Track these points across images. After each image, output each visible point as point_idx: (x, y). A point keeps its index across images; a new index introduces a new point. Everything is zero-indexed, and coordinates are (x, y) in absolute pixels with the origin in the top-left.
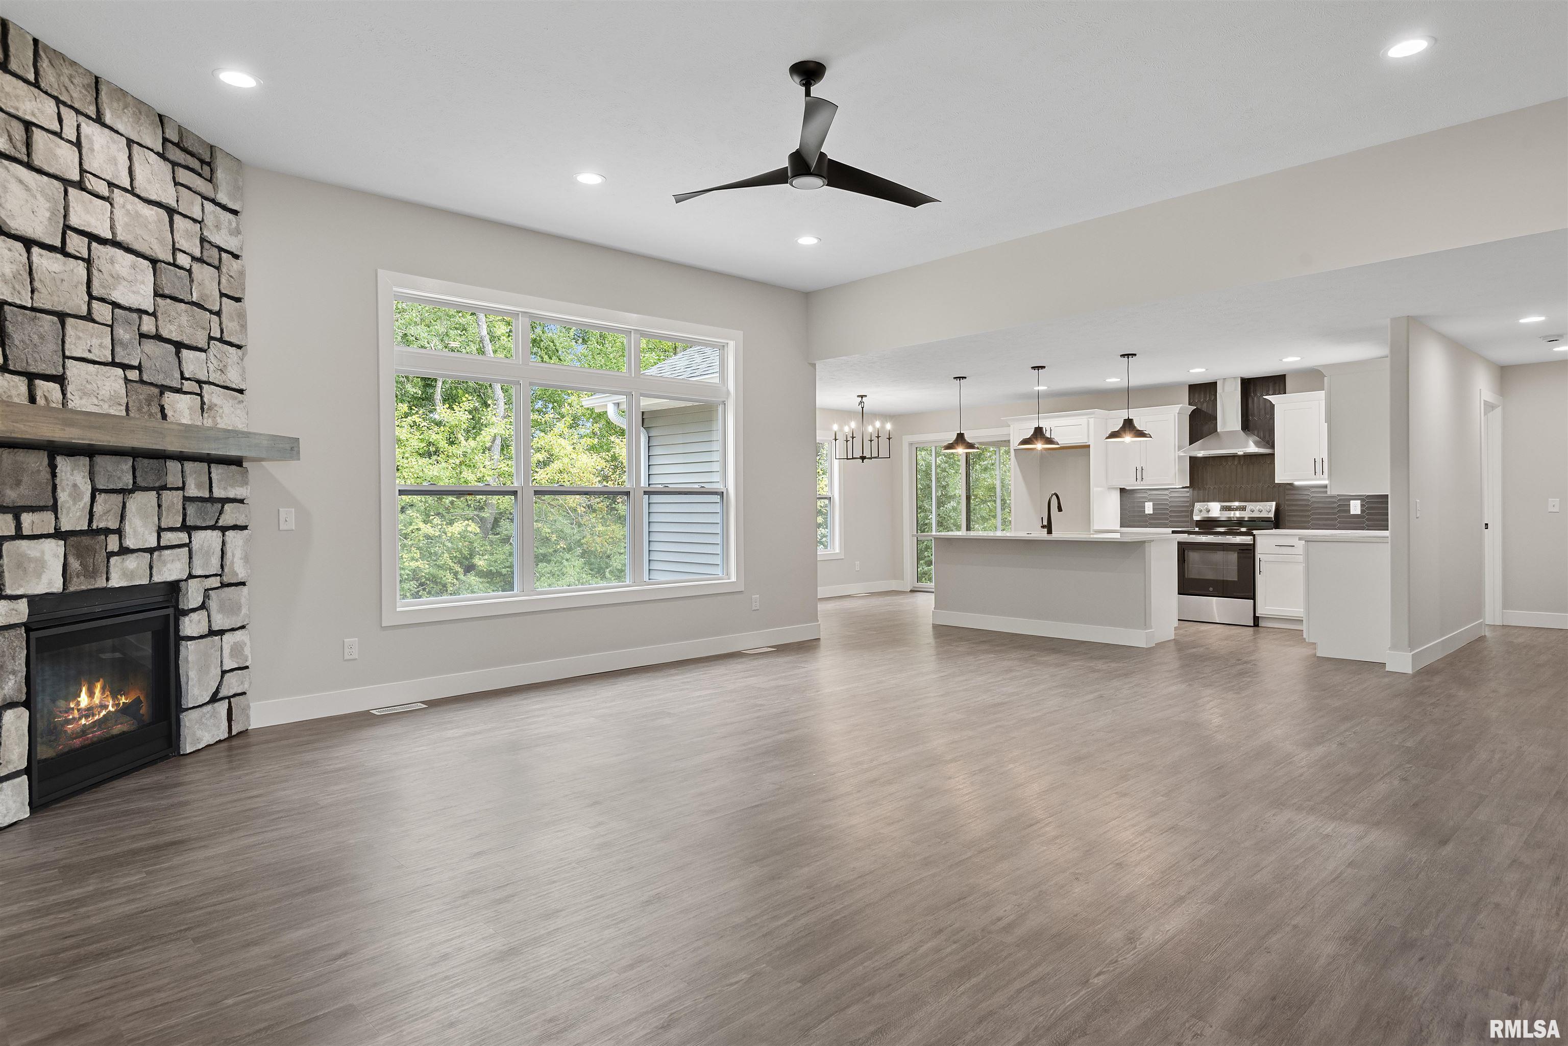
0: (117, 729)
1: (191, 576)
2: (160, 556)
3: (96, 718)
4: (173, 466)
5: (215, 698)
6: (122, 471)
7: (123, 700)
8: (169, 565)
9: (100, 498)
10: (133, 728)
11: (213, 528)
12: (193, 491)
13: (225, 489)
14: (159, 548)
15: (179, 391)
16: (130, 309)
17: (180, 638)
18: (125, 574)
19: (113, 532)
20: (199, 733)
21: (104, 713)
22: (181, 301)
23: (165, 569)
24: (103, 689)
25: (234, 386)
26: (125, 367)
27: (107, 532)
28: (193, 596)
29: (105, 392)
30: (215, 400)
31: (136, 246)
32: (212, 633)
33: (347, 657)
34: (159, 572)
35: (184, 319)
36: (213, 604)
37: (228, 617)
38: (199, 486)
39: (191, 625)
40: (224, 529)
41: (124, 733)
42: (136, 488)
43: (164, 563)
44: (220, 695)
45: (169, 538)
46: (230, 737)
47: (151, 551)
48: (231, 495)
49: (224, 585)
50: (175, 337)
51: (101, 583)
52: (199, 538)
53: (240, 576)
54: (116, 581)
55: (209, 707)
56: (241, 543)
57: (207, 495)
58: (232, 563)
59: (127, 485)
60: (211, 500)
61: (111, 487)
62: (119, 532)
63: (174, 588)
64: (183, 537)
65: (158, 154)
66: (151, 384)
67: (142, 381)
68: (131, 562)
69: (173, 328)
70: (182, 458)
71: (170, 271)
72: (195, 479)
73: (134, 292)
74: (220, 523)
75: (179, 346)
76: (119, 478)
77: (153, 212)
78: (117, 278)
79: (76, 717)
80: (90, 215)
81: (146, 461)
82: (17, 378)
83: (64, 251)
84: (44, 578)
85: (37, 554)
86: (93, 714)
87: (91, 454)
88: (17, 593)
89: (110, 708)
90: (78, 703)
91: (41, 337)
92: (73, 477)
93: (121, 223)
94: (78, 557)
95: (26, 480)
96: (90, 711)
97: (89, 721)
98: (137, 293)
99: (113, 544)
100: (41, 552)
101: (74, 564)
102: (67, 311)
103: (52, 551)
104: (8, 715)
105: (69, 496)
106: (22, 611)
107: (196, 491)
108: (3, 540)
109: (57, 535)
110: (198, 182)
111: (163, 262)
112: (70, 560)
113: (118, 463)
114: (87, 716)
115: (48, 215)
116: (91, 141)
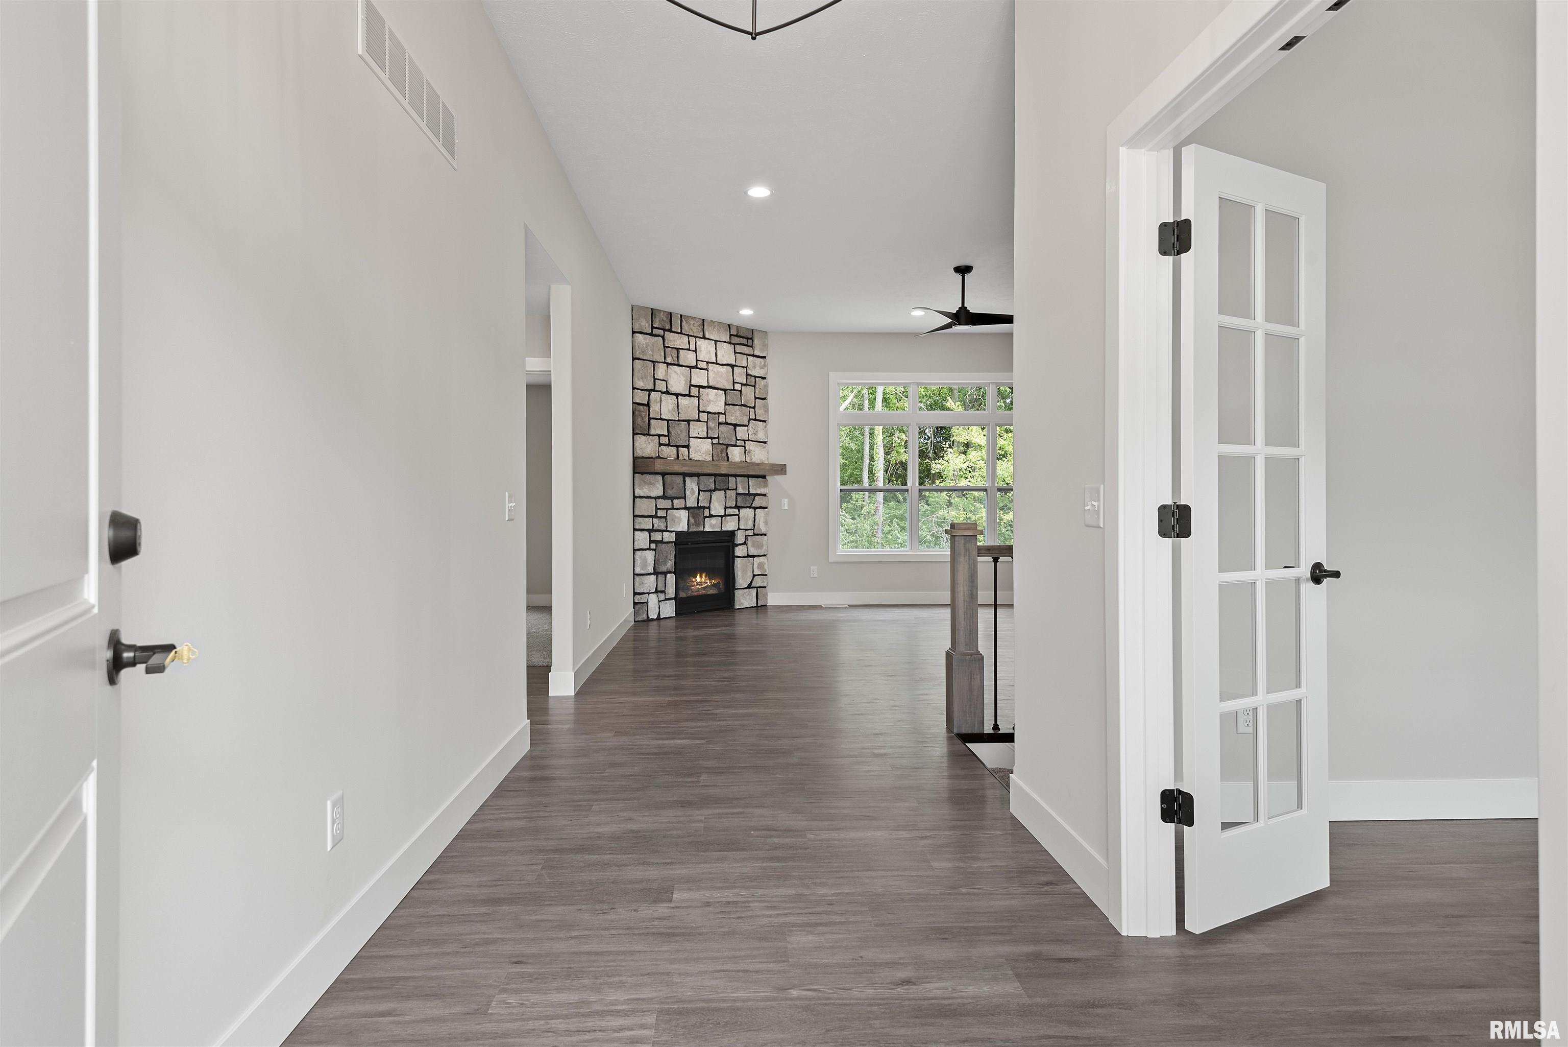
0: (711, 592)
1: (739, 529)
2: (725, 519)
3: (703, 586)
4: (732, 479)
5: (749, 587)
6: (710, 482)
7: (713, 582)
8: (729, 524)
9: (702, 493)
10: (717, 592)
11: (750, 507)
12: (740, 490)
13: (756, 489)
14: (725, 515)
15: (735, 446)
16: (715, 413)
17: (734, 557)
18: (711, 525)
19: (707, 508)
20: (742, 601)
21: (706, 585)
22: (737, 405)
24: (706, 577)
25: (761, 440)
26: (712, 438)
27: (704, 508)
28: (740, 538)
29: (702, 450)
30: (751, 448)
31: (717, 386)
32: (748, 556)
33: (811, 576)
34: (725, 526)
35: (738, 413)
36: (749, 543)
37: (756, 550)
38: (743, 488)
39: (739, 551)
40: (755, 508)
41: (713, 594)
42: (716, 489)
43: (727, 522)
44: (752, 586)
45: (729, 511)
46: (757, 606)
47: (721, 516)
48: (759, 492)
49: (755, 535)
50: (733, 422)
51: (701, 529)
52: (744, 512)
53: (763, 531)
54: (707, 529)
55: (747, 590)
56: (763, 515)
57: (747, 492)
58: (759, 524)
59: (711, 488)
60: (749, 494)
61: (706, 489)
62: (709, 508)
63: (732, 534)
64: (736, 511)
65: (728, 342)
66: (723, 444)
67: (719, 443)
68: (714, 521)
69: (733, 418)
70: (735, 476)
71: (732, 393)
72: (742, 485)
73: (716, 406)
74: (753, 505)
75: (735, 425)
76: (709, 485)
77: (725, 369)
78: (709, 401)
79: (694, 585)
80: (699, 378)
81: (720, 478)
82: (673, 448)
83: (689, 395)
84: (681, 525)
85: (679, 516)
86: (702, 585)
87: (698, 475)
88: (672, 530)
89: (708, 584)
90: (696, 580)
91: (681, 431)
92: (692, 485)
93: (712, 377)
94: (693, 517)
95: (675, 487)
96: (700, 583)
97: (701, 587)
98: (718, 406)
99: (707, 513)
100: (680, 515)
101: (692, 520)
102: (691, 419)
103: (684, 514)
104: (669, 576)
105: (690, 493)
106: (671, 537)
107: (742, 490)
108: (667, 509)
109: (686, 508)
110: (746, 349)
111: (729, 390)
112: (690, 518)
113: (709, 479)
114: (699, 585)
115: (684, 382)
116: (700, 347)
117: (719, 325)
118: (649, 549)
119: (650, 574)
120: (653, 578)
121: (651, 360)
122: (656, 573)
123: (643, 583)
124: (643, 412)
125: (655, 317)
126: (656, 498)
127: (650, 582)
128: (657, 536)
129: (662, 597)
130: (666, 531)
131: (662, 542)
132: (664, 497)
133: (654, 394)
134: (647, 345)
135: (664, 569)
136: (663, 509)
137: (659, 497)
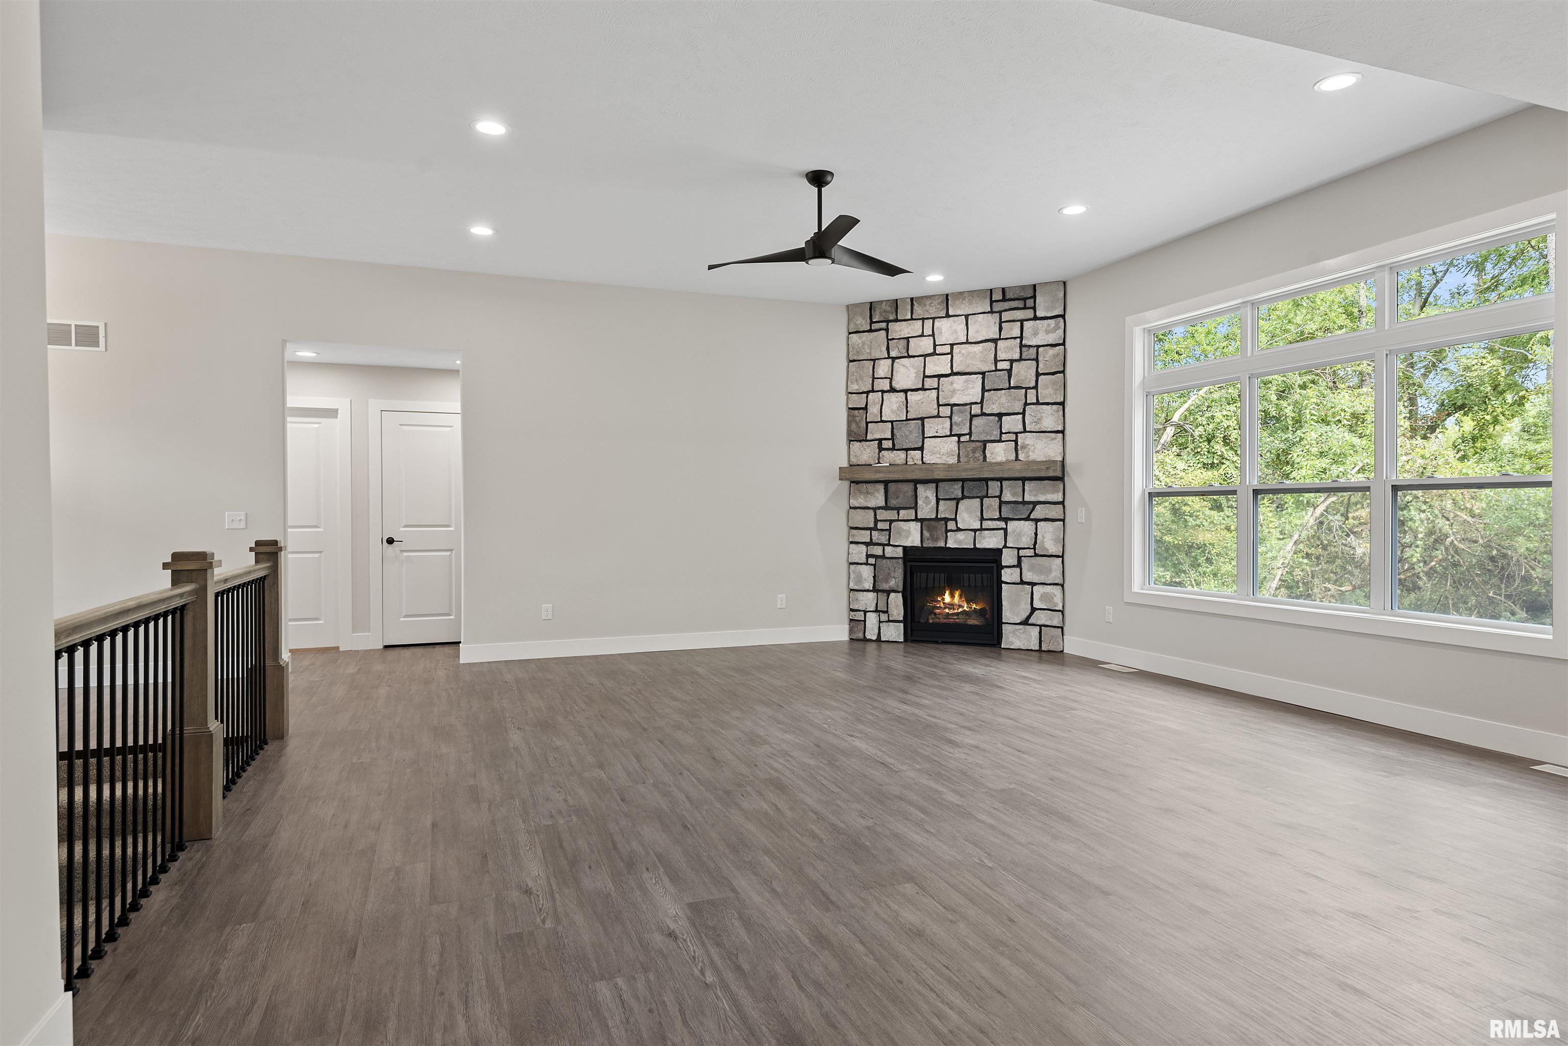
0: (972, 622)
1: (1005, 546)
2: (980, 534)
3: (956, 611)
4: (994, 484)
5: (1025, 622)
6: (955, 489)
7: (974, 606)
8: (987, 539)
9: (941, 503)
10: (981, 624)
11: (1028, 519)
12: (1007, 497)
13: (1035, 496)
14: (981, 529)
15: (1000, 441)
16: (966, 404)
17: (1000, 582)
18: (958, 542)
19: (951, 519)
20: (1012, 639)
21: (960, 610)
22: (1002, 389)
23: (983, 541)
25: (1049, 430)
26: (959, 436)
27: (946, 520)
28: (1008, 558)
29: (944, 451)
30: (1028, 442)
31: (968, 371)
32: (1022, 582)
35: (1003, 400)
36: (1025, 563)
37: (1037, 575)
38: (1013, 495)
39: (1007, 575)
40: (1037, 521)
41: (976, 626)
42: (964, 497)
43: (984, 538)
44: (1030, 622)
45: (989, 524)
46: (1040, 650)
47: (975, 531)
48: (1042, 498)
49: (1036, 555)
50: (996, 411)
51: (941, 545)
52: (1012, 525)
53: (1050, 551)
54: (951, 544)
55: (1021, 627)
56: (1051, 529)
57: (1021, 500)
58: (1043, 542)
59: (957, 496)
60: (1024, 503)
61: (947, 497)
62: (955, 520)
63: (996, 553)
64: (1001, 524)
65: (989, 312)
66: (977, 441)
67: (970, 441)
68: (961, 536)
69: (994, 407)
70: (1001, 480)
71: (991, 375)
72: (1010, 490)
73: (966, 395)
74: (1032, 517)
75: (1000, 416)
76: (951, 493)
77: (980, 347)
78: (954, 392)
79: (940, 607)
80: (938, 365)
81: (972, 483)
82: (899, 452)
83: (923, 389)
84: (910, 539)
85: (907, 528)
86: (954, 609)
87: (937, 482)
88: (897, 544)
89: (965, 608)
90: (944, 600)
91: (910, 432)
92: (926, 494)
93: (958, 362)
94: (928, 530)
95: (901, 495)
96: (951, 606)
97: (951, 612)
98: (969, 394)
99: (951, 525)
100: (910, 528)
101: (926, 534)
102: (925, 416)
103: (915, 527)
104: (892, 595)
105: (923, 502)
106: (899, 552)
107: (1011, 497)
108: (891, 521)
109: (916, 519)
110: (1018, 314)
111: (988, 372)
112: (925, 532)
113: (953, 485)
114: (950, 609)
115: (914, 375)
116: (940, 329)
117: (973, 294)
118: (867, 564)
119: (868, 591)
120: (872, 595)
121: (869, 358)
122: (875, 590)
123: (857, 599)
124: (858, 416)
125: (875, 311)
126: (875, 509)
127: (868, 600)
128: (878, 551)
129: (884, 617)
130: (889, 545)
131: (883, 557)
132: (886, 508)
133: (872, 396)
134: (863, 343)
135: (885, 587)
136: (885, 521)
137: (879, 508)
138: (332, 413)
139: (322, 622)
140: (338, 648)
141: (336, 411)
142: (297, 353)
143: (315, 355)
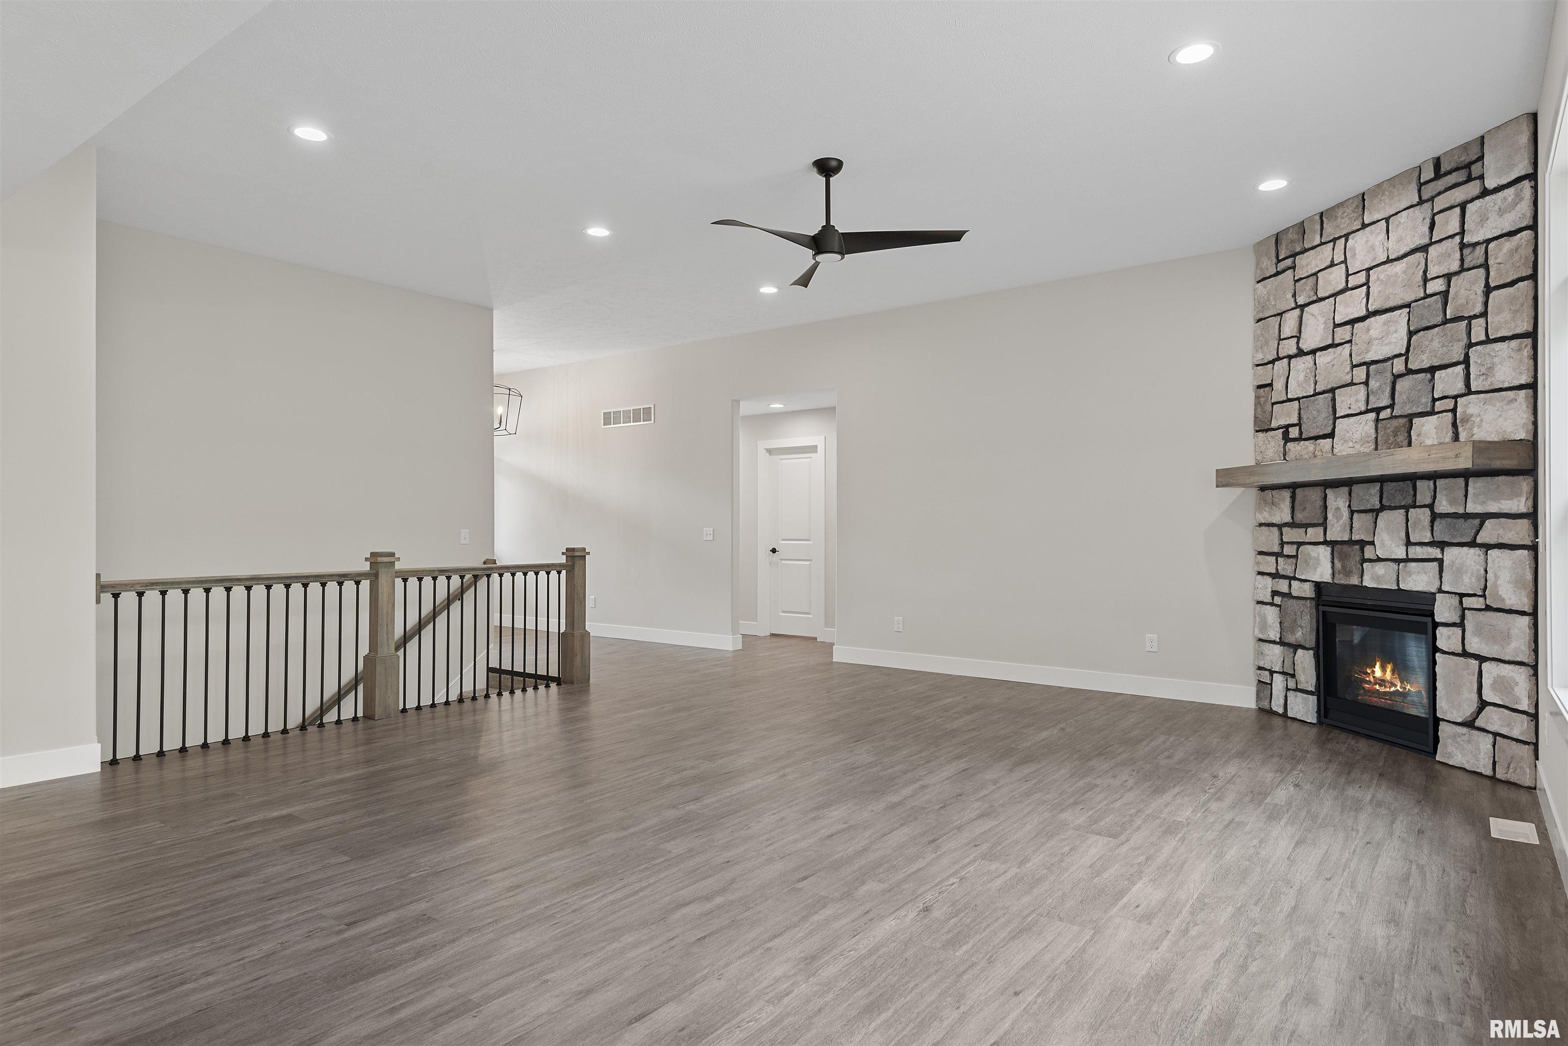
1: (1440, 591)
2: (1405, 567)
4: (1424, 487)
5: (1469, 724)
6: (1371, 495)
7: (1409, 687)
8: (1414, 576)
9: (1356, 517)
11: (1472, 544)
12: (1443, 506)
13: (1481, 504)
14: (1407, 560)
15: (1432, 413)
16: (1386, 360)
17: (1436, 650)
18: (1377, 578)
19: (1368, 543)
20: (1451, 749)
22: (1436, 326)
23: (1409, 579)
25: (1514, 385)
26: (1378, 410)
27: (1362, 544)
28: (1444, 610)
29: (1357, 436)
30: (1472, 410)
31: (1387, 306)
32: (1465, 654)
34: (1404, 581)
35: (1437, 343)
36: (1470, 624)
37: (1487, 645)
38: (1452, 502)
39: (1444, 639)
40: (1486, 548)
42: (1383, 508)
43: (1410, 574)
44: (1478, 724)
45: (1417, 552)
46: (1496, 779)
47: (1398, 561)
49: (1487, 608)
50: (1426, 365)
51: (1355, 581)
52: (1451, 554)
53: (1512, 603)
54: (1368, 582)
55: (1464, 730)
56: (1512, 564)
57: (1461, 511)
58: (1496, 585)
59: (1374, 506)
60: (1467, 516)
61: (1362, 508)
62: (1373, 543)
63: (1429, 598)
64: (1435, 552)
65: (1414, 205)
66: (1401, 416)
67: (1392, 417)
69: (1424, 357)
70: (1434, 476)
71: (1423, 304)
72: (1446, 495)
73: (1386, 345)
74: (1479, 540)
75: (1432, 370)
76: (1368, 501)
77: (1405, 264)
78: (1371, 342)
79: (1370, 681)
80: (1353, 305)
81: (1394, 484)
82: (1307, 443)
83: (1333, 345)
84: (1319, 570)
85: (1316, 555)
86: (1385, 687)
87: (1348, 483)
88: (1303, 577)
89: (1398, 688)
90: (1373, 672)
91: (1318, 411)
92: (1337, 502)
93: (1376, 294)
94: (1341, 560)
95: (1308, 506)
96: (1382, 682)
97: (1382, 689)
98: (1390, 343)
99: (1369, 552)
100: (1319, 554)
101: (1338, 565)
102: (1335, 386)
103: (1324, 552)
104: (1300, 652)
105: (1333, 515)
106: (1307, 590)
107: (1449, 507)
108: (1300, 544)
109: (1325, 543)
110: (1457, 194)
111: (1414, 302)
112: (1336, 561)
113: (1368, 489)
114: (1380, 685)
115: (1323, 326)
116: (1354, 249)
117: (1394, 182)
118: (1272, 604)
119: (1274, 642)
120: (1277, 649)
121: (1275, 313)
122: (1282, 643)
123: (1262, 653)
124: (1263, 397)
125: (1281, 244)
126: (1280, 527)
127: (1274, 655)
128: (1283, 586)
129: (1291, 684)
130: (1295, 578)
131: (1288, 595)
132: (1293, 525)
133: (1278, 365)
134: (1269, 293)
135: (1291, 639)
136: (1292, 543)
137: (1286, 525)
138: (813, 449)
139: (811, 616)
140: (816, 639)
141: (816, 446)
142: (771, 406)
143: (782, 406)
